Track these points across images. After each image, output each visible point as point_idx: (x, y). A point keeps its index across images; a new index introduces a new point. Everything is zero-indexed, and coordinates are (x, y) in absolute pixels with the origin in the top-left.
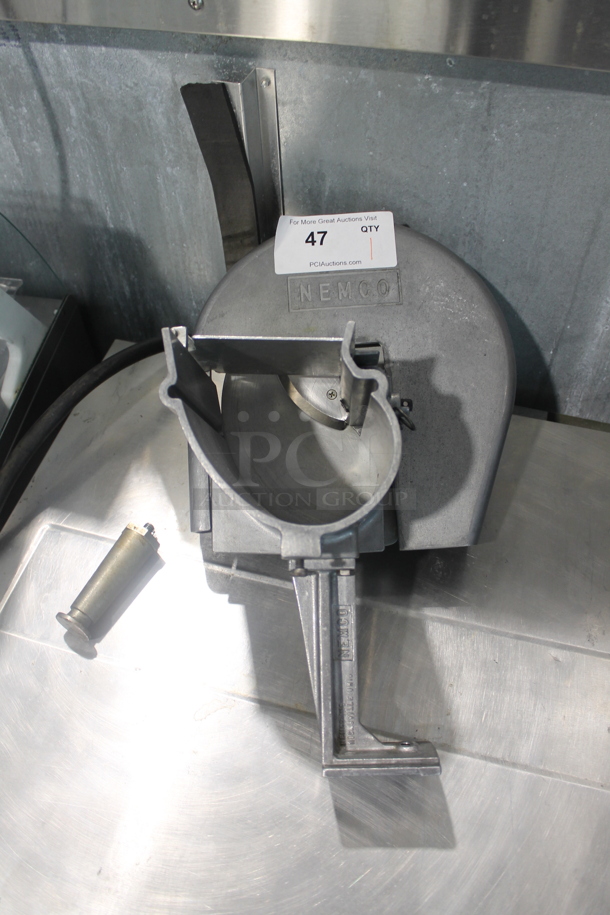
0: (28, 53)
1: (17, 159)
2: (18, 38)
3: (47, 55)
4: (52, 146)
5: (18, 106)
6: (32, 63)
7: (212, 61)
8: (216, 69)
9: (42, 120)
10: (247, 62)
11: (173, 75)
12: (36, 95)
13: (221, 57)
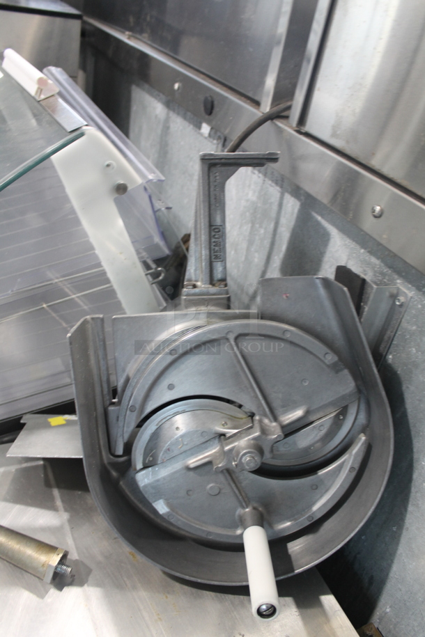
0: (282, 198)
1: (243, 259)
2: (281, 187)
3: (290, 205)
4: (263, 263)
5: (261, 227)
6: (280, 205)
7: (376, 265)
8: (375, 272)
9: (267, 243)
10: (397, 279)
11: (349, 259)
12: (272, 226)
13: (382, 265)
